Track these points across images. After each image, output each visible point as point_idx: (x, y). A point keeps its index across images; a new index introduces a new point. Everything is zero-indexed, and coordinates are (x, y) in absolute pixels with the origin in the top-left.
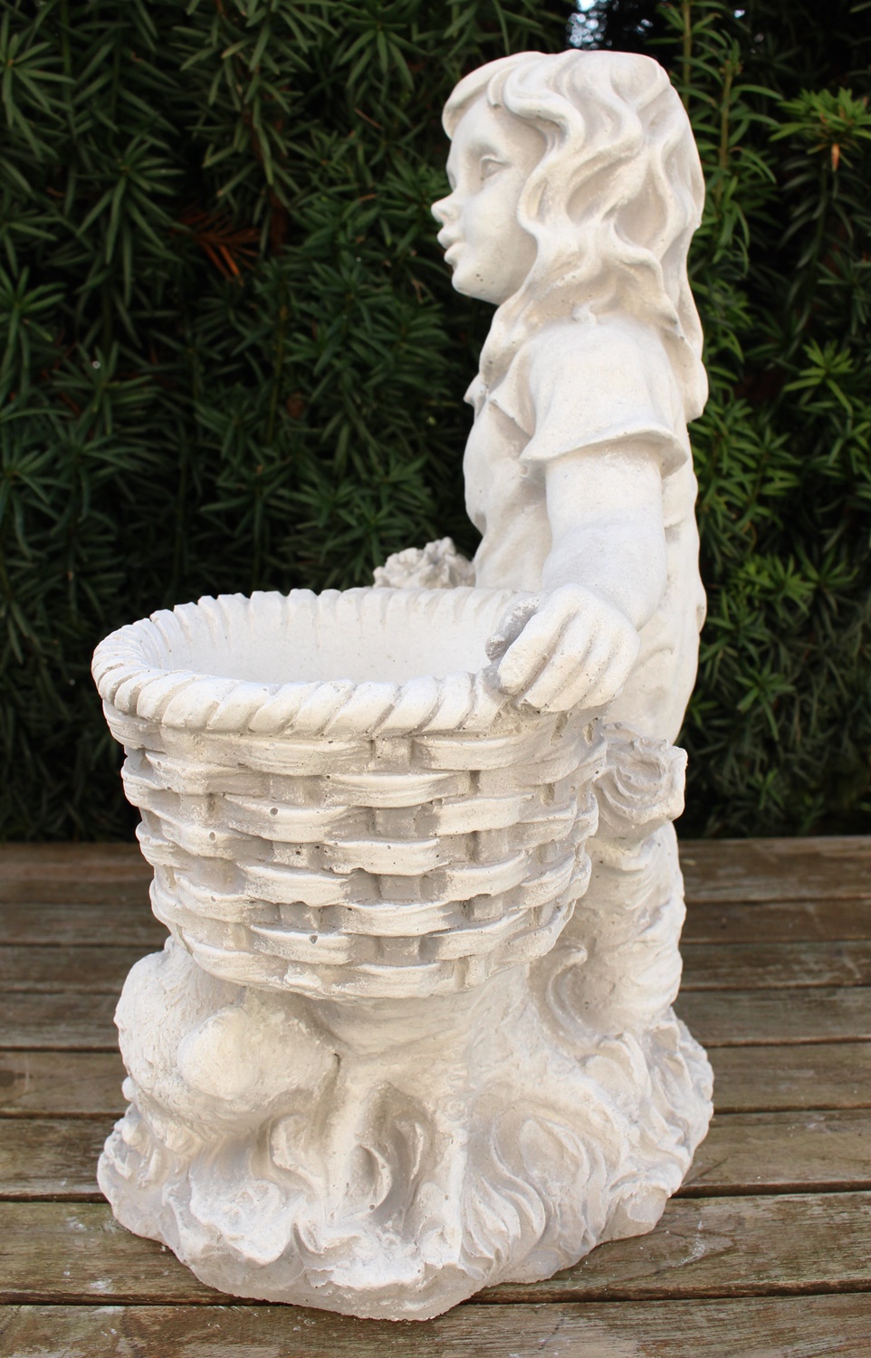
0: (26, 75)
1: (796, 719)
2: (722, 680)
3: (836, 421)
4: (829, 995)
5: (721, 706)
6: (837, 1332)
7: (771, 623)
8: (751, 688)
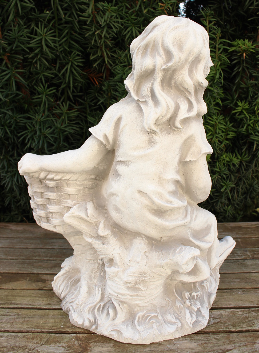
0: (48, 38)
1: (236, 193)
2: (217, 184)
3: (245, 120)
4: (244, 261)
5: (217, 190)
6: (245, 341)
7: (229, 170)
8: (224, 186)
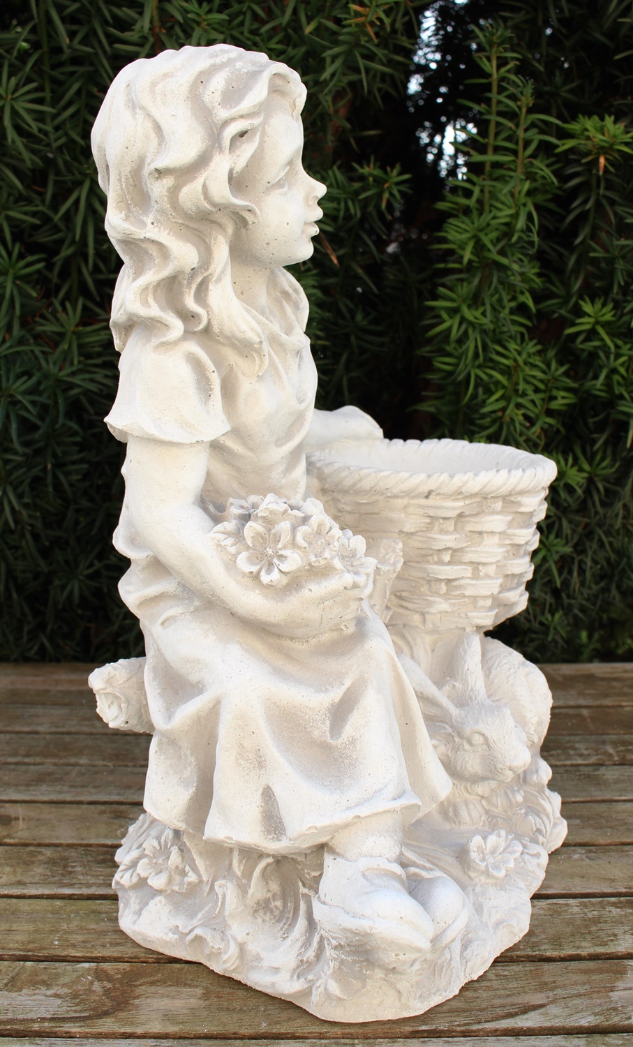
0: (21, 106)
1: (575, 574)
3: (602, 355)
4: (594, 770)
6: (583, 984)
